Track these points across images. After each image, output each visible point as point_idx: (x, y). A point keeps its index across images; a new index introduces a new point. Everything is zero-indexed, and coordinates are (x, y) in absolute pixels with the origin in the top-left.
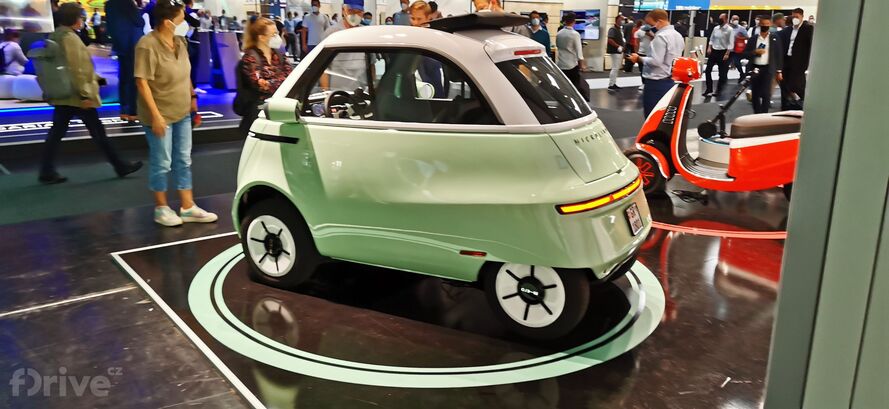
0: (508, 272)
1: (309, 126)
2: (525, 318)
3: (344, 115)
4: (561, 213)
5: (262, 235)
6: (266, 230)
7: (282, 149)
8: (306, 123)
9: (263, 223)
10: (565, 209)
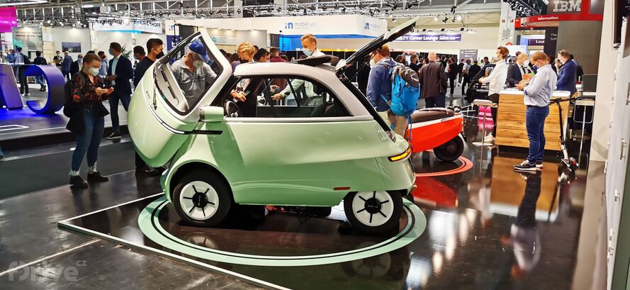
0: (360, 197)
1: (228, 123)
2: (371, 222)
3: (234, 116)
4: (391, 161)
5: (192, 193)
6: (195, 190)
7: (209, 138)
8: (227, 122)
9: (193, 186)
10: (393, 159)
